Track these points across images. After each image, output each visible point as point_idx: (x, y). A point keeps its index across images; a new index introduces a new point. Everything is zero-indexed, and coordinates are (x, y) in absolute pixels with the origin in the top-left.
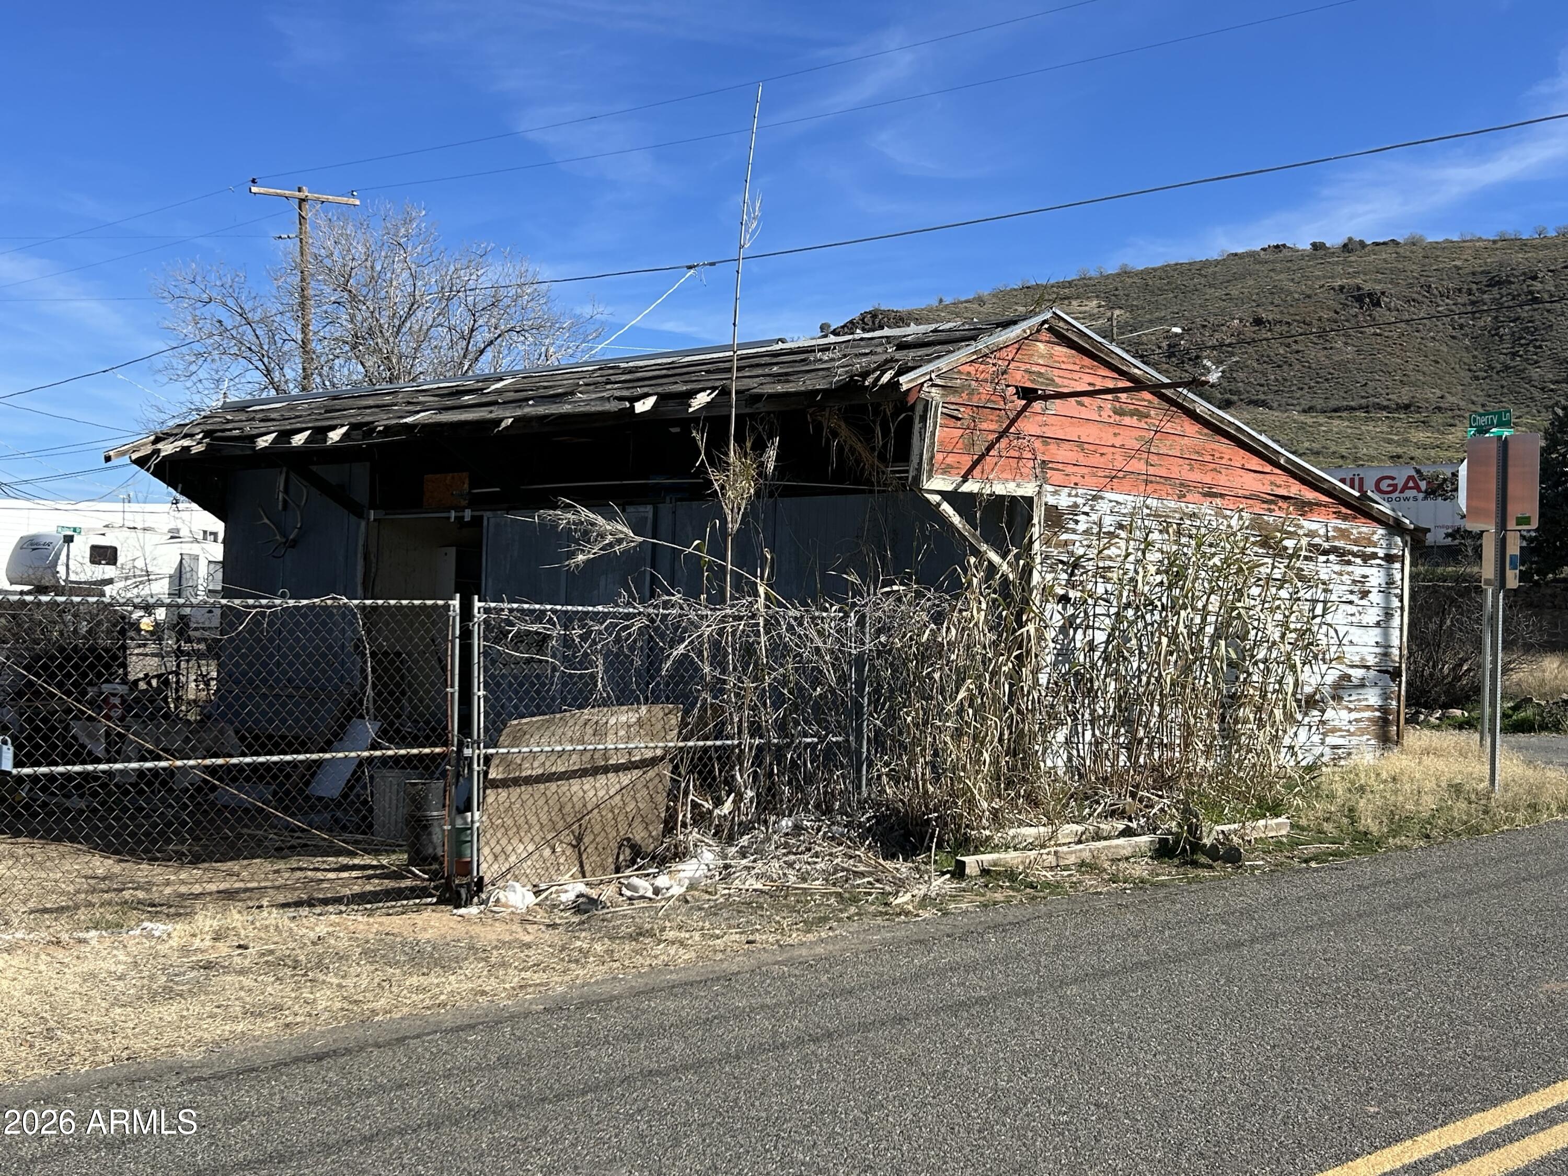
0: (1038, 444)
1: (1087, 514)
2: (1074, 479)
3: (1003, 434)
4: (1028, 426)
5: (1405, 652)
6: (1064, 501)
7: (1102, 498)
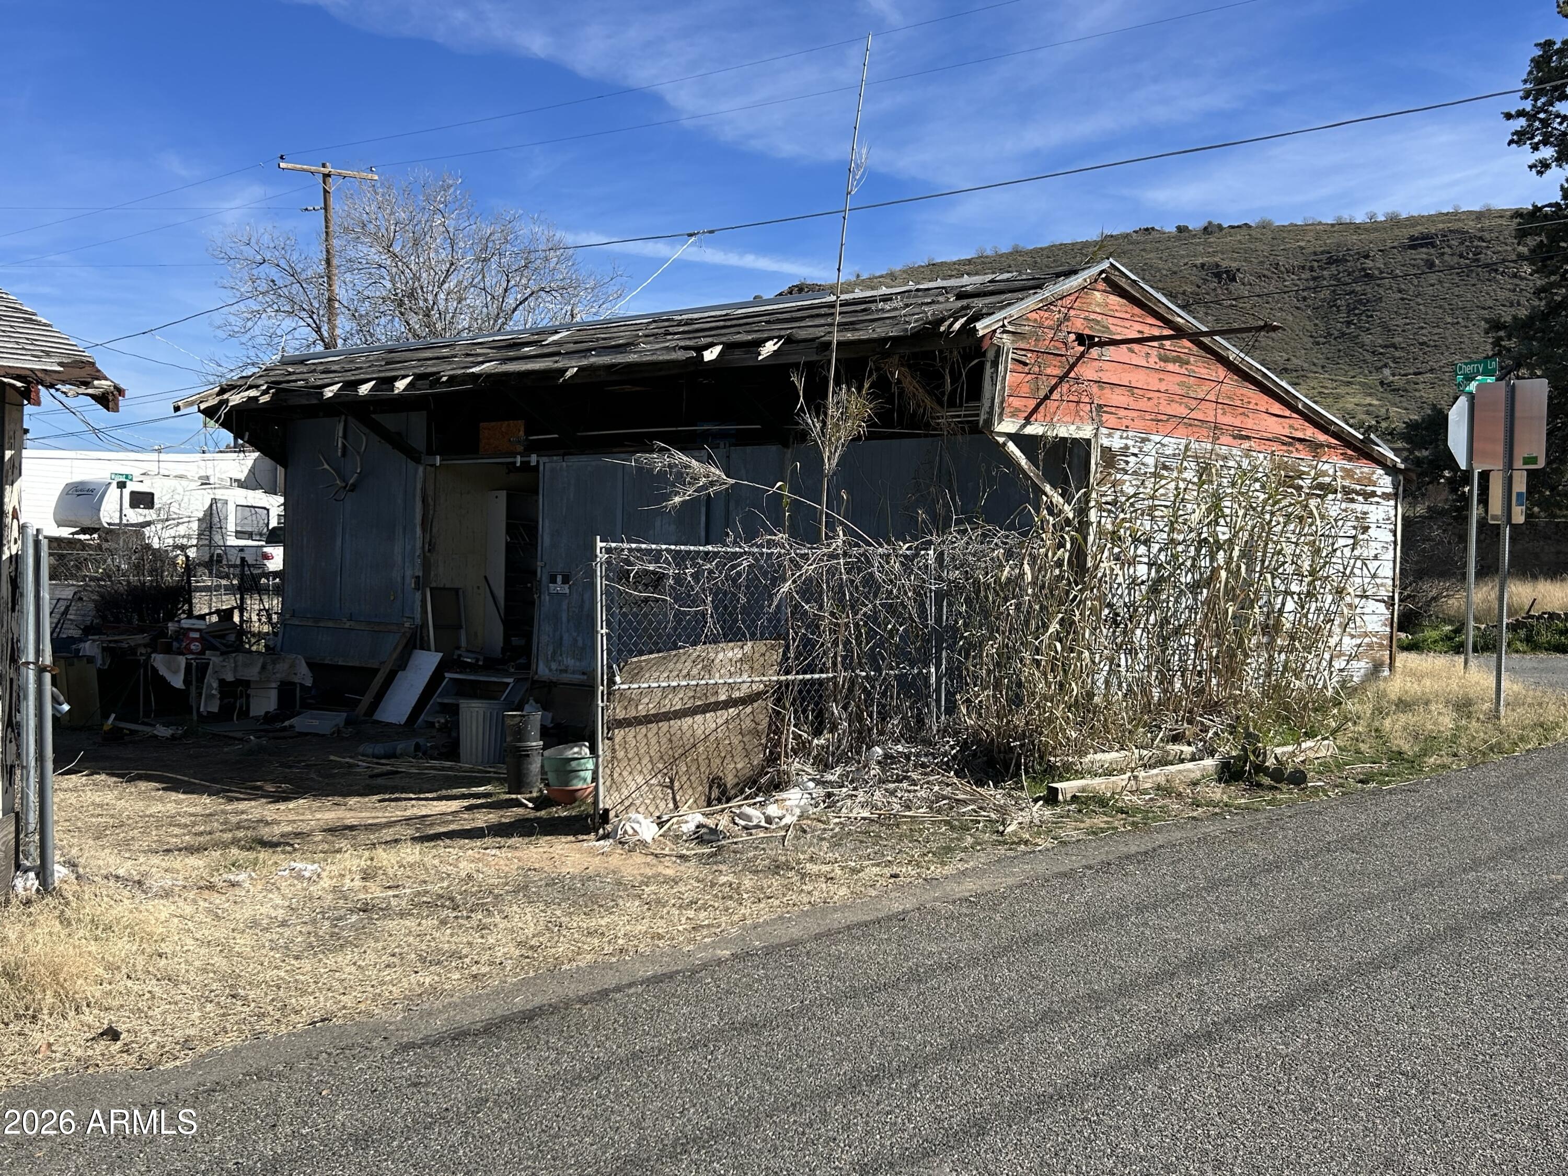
0: (1095, 389)
1: (1135, 455)
2: (1126, 422)
3: (1062, 379)
4: (1086, 371)
5: (1398, 583)
6: (1116, 443)
7: (1149, 440)
